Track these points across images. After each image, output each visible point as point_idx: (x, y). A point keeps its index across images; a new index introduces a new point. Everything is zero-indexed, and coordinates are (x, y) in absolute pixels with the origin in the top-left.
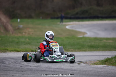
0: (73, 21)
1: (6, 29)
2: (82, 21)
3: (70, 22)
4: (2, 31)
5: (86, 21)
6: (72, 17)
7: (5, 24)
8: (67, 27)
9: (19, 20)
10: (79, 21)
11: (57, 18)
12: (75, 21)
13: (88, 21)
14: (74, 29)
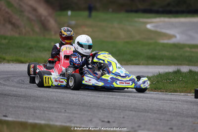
0: (160, 17)
1: (44, 27)
2: (175, 17)
3: (155, 17)
4: (37, 29)
5: (182, 17)
6: (161, 9)
7: (43, 18)
8: (149, 26)
9: (69, 13)
10: (170, 17)
11: (136, 11)
12: (164, 17)
13: (186, 17)
14: (159, 30)
